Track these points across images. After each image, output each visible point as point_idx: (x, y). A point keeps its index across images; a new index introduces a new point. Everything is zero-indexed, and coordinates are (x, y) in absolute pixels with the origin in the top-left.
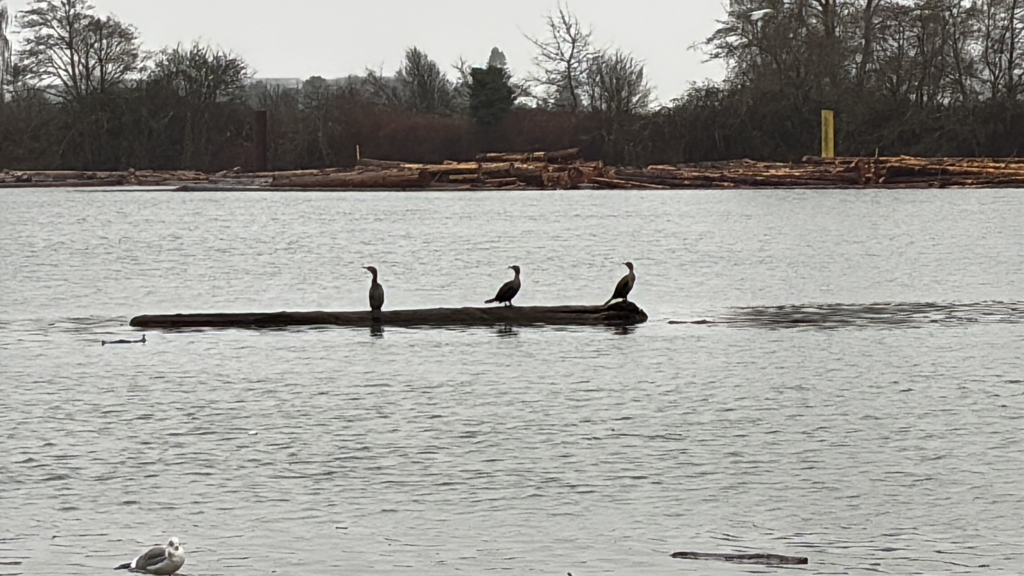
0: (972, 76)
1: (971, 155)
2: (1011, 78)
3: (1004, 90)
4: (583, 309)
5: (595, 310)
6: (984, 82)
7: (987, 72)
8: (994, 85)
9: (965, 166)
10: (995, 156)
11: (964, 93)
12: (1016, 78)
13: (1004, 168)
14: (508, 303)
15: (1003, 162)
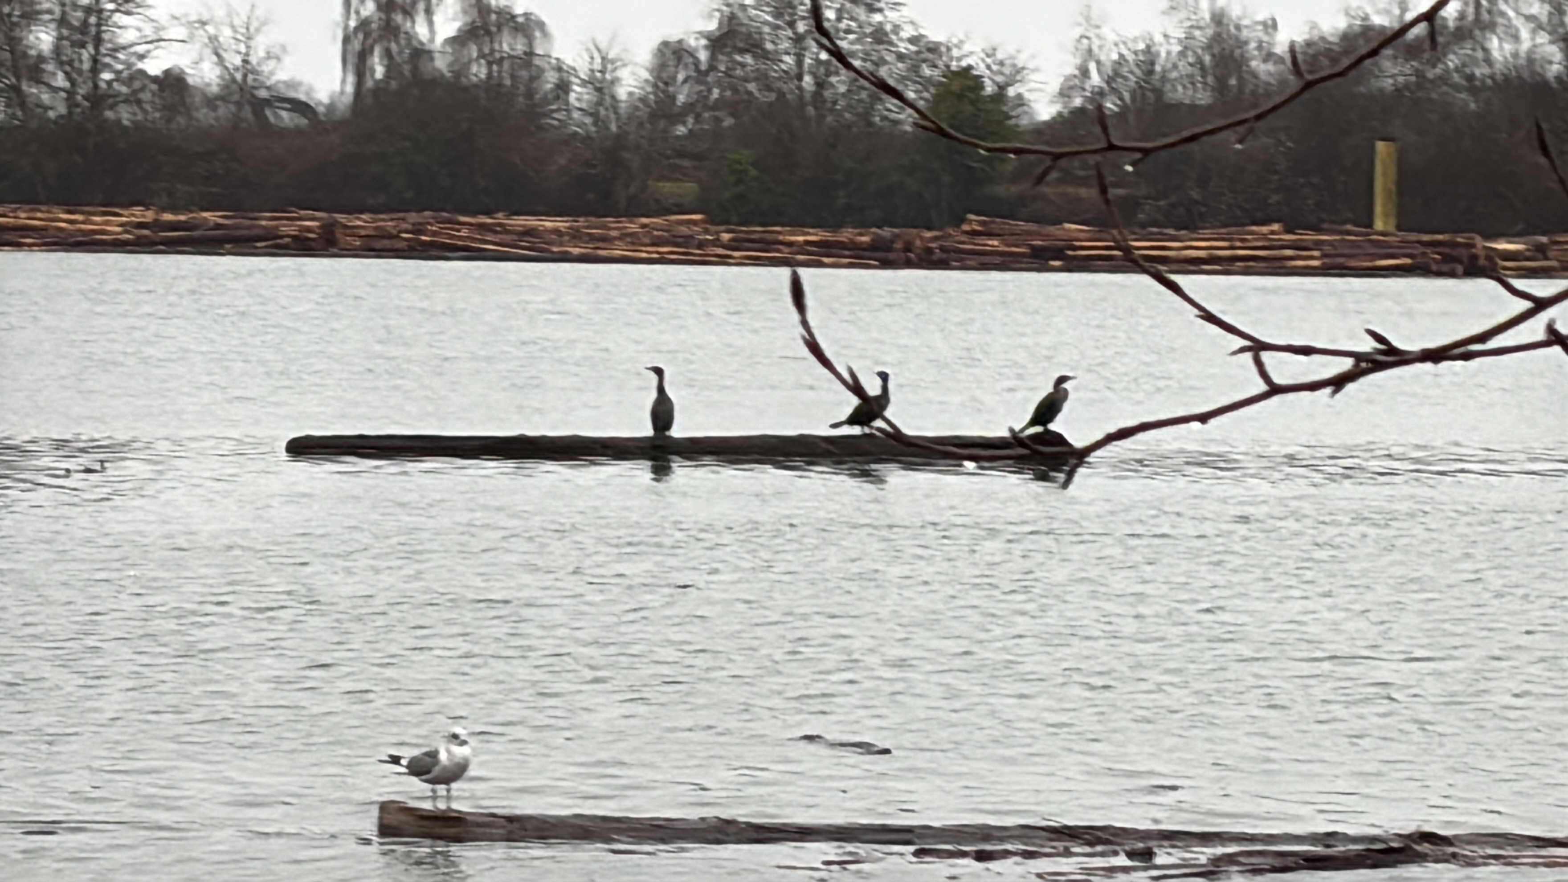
0: (39, 82)
1: (32, 200)
2: (96, 86)
3: (86, 104)
6: (55, 90)
7: (60, 76)
8: (71, 94)
9: (23, 218)
10: (72, 203)
11: (23, 105)
12: (103, 85)
13: (83, 223)
14: (866, 430)
15: (82, 213)
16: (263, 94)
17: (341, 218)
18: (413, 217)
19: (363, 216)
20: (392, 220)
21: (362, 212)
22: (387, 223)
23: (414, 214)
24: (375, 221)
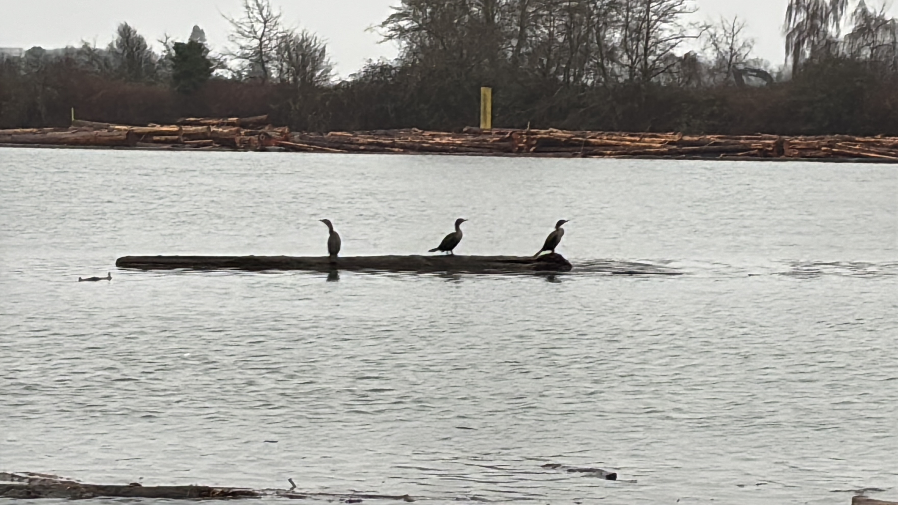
0: (613, 61)
1: (610, 129)
2: (646, 63)
3: (640, 73)
4: (514, 259)
5: (526, 261)
6: (623, 66)
7: (625, 57)
8: (632, 68)
9: (605, 139)
10: (632, 131)
11: (605, 75)
12: (650, 63)
13: (639, 141)
14: (450, 253)
15: (638, 136)
16: (741, 67)
17: (786, 138)
18: (829, 138)
19: (800, 137)
20: (816, 139)
21: (799, 135)
22: (813, 141)
23: (828, 136)
24: (806, 140)
